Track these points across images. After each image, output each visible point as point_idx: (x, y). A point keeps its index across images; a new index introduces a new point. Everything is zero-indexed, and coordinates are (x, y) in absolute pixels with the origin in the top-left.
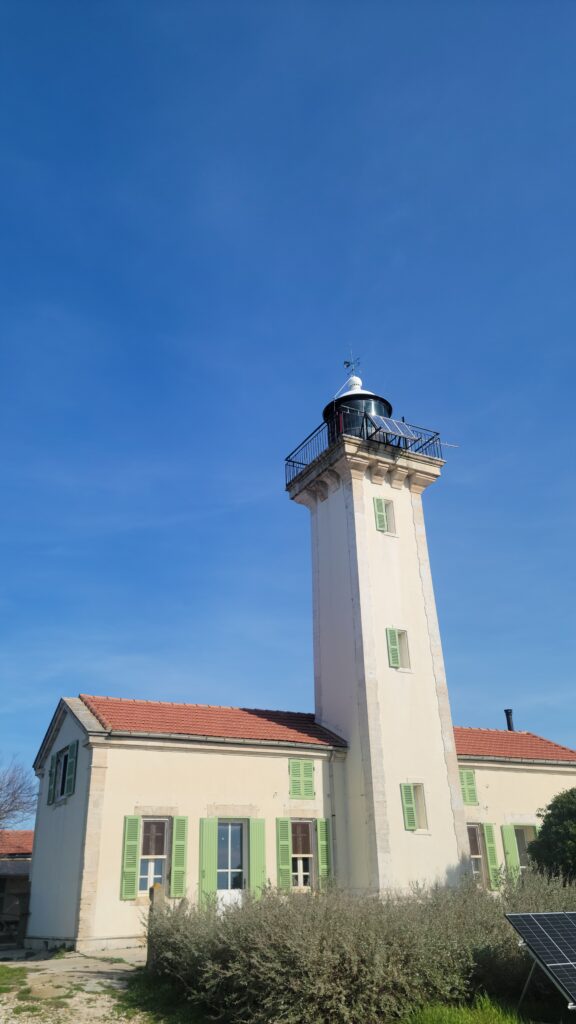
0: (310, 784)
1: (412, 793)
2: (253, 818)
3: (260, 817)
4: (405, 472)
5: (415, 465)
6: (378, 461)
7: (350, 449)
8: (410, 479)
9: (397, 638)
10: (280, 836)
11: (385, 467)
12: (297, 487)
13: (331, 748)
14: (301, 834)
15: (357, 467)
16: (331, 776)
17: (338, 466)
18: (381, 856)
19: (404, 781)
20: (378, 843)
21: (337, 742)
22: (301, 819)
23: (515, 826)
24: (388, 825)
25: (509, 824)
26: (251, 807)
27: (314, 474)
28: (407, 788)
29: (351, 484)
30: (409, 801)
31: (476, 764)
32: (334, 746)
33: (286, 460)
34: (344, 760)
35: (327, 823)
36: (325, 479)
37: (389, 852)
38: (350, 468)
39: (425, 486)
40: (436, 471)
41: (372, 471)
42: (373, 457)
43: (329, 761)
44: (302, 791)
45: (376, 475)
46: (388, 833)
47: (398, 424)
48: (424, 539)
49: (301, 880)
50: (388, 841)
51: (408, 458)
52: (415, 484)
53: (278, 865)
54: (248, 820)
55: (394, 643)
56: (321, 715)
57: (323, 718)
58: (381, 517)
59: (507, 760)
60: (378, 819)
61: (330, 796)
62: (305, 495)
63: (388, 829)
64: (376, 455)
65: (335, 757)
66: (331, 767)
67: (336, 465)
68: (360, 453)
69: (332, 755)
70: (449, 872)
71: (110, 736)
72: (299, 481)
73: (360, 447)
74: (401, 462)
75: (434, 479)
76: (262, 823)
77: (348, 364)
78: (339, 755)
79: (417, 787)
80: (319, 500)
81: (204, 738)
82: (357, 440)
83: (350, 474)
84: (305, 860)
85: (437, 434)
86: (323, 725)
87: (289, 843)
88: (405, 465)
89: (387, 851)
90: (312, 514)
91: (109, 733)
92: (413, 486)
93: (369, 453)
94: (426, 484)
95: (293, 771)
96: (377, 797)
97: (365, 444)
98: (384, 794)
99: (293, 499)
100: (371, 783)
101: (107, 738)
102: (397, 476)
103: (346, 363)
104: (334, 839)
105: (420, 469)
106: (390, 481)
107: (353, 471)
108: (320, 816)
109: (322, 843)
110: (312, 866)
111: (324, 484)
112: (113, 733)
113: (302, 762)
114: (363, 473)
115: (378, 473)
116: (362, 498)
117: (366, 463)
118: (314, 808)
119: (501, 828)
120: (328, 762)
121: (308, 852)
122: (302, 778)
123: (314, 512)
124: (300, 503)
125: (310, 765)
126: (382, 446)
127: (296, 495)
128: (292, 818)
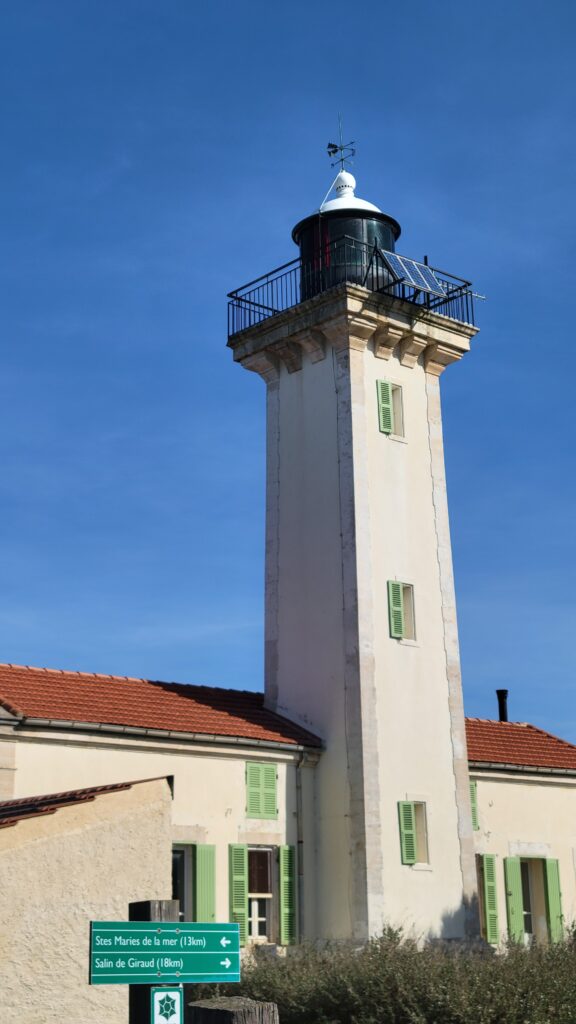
0: (271, 798)
1: (412, 814)
2: (199, 843)
3: (209, 842)
4: (423, 343)
5: (438, 334)
6: (390, 325)
7: (353, 305)
8: (428, 354)
9: (400, 593)
10: (233, 870)
11: (397, 335)
12: (249, 345)
13: (301, 748)
14: (259, 865)
15: (359, 332)
16: (299, 788)
17: (329, 327)
18: (372, 898)
19: (402, 799)
20: (369, 880)
21: (307, 739)
22: (259, 846)
23: (522, 859)
24: (382, 858)
25: (513, 855)
26: (199, 829)
27: (284, 332)
28: (407, 808)
29: (347, 357)
30: (408, 825)
31: (480, 774)
32: (305, 745)
33: (230, 295)
34: (315, 765)
35: (291, 852)
36: (303, 342)
37: (382, 893)
38: (349, 334)
39: (445, 365)
40: (463, 342)
41: (378, 340)
42: (383, 318)
43: (297, 766)
44: (262, 808)
45: (384, 345)
46: (382, 868)
47: (420, 268)
48: (440, 447)
49: (255, 928)
50: (381, 879)
51: (429, 322)
52: (433, 361)
53: (231, 907)
54: (194, 847)
55: (397, 603)
56: (276, 698)
57: (280, 702)
58: (386, 412)
59: (520, 768)
60: (369, 848)
61: (296, 814)
62: (262, 360)
63: (382, 863)
64: (387, 316)
65: (307, 761)
66: (298, 776)
67: (326, 325)
68: (367, 313)
69: (302, 758)
70: (447, 921)
71: (22, 725)
72: (254, 336)
73: (367, 304)
74: (420, 328)
75: (459, 356)
76: (211, 851)
77: (334, 148)
78: (310, 759)
79: (420, 807)
80: (284, 371)
81: (142, 731)
82: (363, 290)
83: (348, 342)
84: (262, 902)
85: (469, 284)
86: (279, 711)
87: (245, 878)
88: (424, 333)
89: (380, 891)
90: (270, 388)
91: (20, 721)
92: (430, 363)
93: (378, 313)
94: (447, 361)
95: (251, 779)
96: (369, 820)
97: (375, 299)
98: (378, 817)
99: (238, 361)
100: (362, 800)
101: (17, 728)
102: (410, 350)
103: (330, 146)
104: (300, 874)
105: (444, 340)
106: (399, 355)
107: (352, 339)
108: (282, 843)
109: (284, 879)
110: (271, 909)
111: (299, 348)
112: (28, 721)
113: (263, 767)
114: (365, 342)
115: (386, 344)
116: (362, 381)
117: (372, 326)
118: (275, 832)
119: (505, 861)
120: (295, 767)
121: (266, 891)
122: (262, 790)
123: (272, 387)
124: (251, 368)
125: (273, 770)
126: (397, 303)
127: (247, 356)
128: (250, 846)
